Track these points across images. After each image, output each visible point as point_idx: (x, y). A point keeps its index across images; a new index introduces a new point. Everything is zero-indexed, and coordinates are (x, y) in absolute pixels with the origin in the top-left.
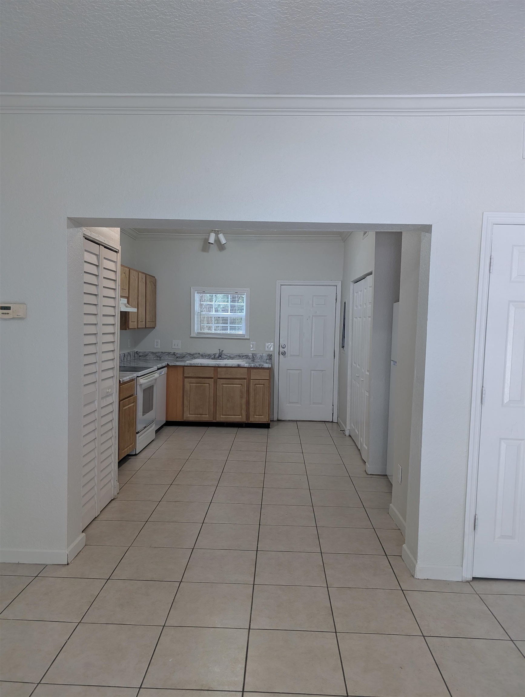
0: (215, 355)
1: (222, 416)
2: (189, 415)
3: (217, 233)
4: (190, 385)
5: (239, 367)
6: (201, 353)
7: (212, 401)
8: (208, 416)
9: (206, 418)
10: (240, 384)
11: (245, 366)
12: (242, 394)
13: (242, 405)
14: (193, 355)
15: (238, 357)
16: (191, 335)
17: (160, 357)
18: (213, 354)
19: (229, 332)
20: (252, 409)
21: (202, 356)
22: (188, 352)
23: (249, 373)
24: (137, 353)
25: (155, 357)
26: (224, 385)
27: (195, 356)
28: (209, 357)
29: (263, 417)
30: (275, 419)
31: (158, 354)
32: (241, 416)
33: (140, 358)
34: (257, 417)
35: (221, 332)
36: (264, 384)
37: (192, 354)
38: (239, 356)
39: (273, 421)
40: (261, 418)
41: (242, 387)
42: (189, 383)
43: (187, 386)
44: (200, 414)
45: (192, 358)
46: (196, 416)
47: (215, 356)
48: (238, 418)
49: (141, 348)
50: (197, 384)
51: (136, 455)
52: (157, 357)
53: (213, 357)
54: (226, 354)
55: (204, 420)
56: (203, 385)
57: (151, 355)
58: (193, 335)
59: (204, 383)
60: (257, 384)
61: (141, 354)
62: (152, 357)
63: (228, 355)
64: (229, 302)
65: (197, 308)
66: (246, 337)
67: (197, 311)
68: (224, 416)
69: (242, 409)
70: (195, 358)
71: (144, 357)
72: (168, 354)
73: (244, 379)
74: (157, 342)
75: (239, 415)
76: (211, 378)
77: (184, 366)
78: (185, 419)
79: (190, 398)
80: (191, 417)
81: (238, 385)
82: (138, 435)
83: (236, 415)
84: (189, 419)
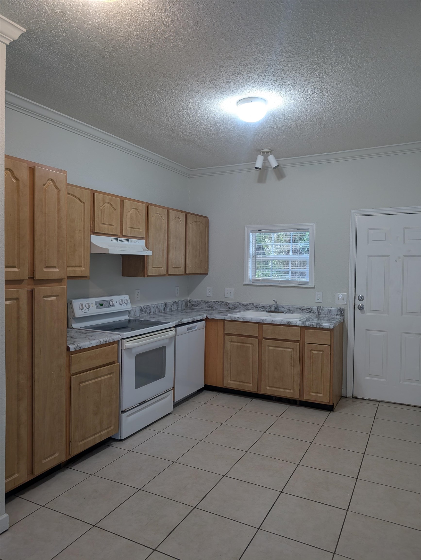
0: (271, 306)
1: (268, 388)
2: (229, 381)
3: (266, 154)
4: (231, 344)
5: (289, 325)
6: (255, 304)
7: (256, 366)
8: (251, 385)
9: (249, 387)
10: (291, 348)
11: (297, 325)
12: (294, 361)
13: (293, 376)
14: (246, 306)
15: (299, 311)
16: (245, 282)
17: (212, 307)
18: (268, 306)
19: (290, 278)
20: (306, 383)
21: (256, 307)
22: (242, 302)
23: (302, 335)
24: (189, 302)
25: (207, 307)
26: (271, 348)
27: (248, 307)
28: (263, 308)
29: (322, 395)
30: (349, 394)
31: (210, 304)
32: (293, 390)
33: (193, 307)
34: (314, 394)
35: (280, 278)
36: (323, 351)
37: (245, 304)
38: (301, 309)
39: (346, 397)
40: (320, 396)
41: (294, 352)
42: (230, 341)
43: (228, 345)
44: (242, 382)
45: (245, 309)
46: (238, 383)
47: (271, 308)
48: (288, 392)
49: (194, 297)
50: (239, 344)
51: (121, 440)
52: (209, 306)
53: (268, 309)
54: (284, 307)
55: (246, 389)
56: (246, 345)
57: (203, 304)
58: (246, 282)
59: (247, 343)
60: (314, 350)
61: (193, 303)
62: (204, 306)
63: (287, 307)
64: (291, 241)
65: (252, 250)
66: (310, 285)
67: (252, 254)
68: (271, 388)
69: (293, 381)
70: (248, 310)
71: (196, 306)
72: (220, 304)
73: (297, 341)
74: (210, 290)
75: (290, 390)
76: (256, 337)
77: (224, 320)
78: (225, 385)
79: (231, 360)
80: (232, 384)
81: (288, 350)
82: (124, 415)
83: (286, 389)
84: (231, 387)
